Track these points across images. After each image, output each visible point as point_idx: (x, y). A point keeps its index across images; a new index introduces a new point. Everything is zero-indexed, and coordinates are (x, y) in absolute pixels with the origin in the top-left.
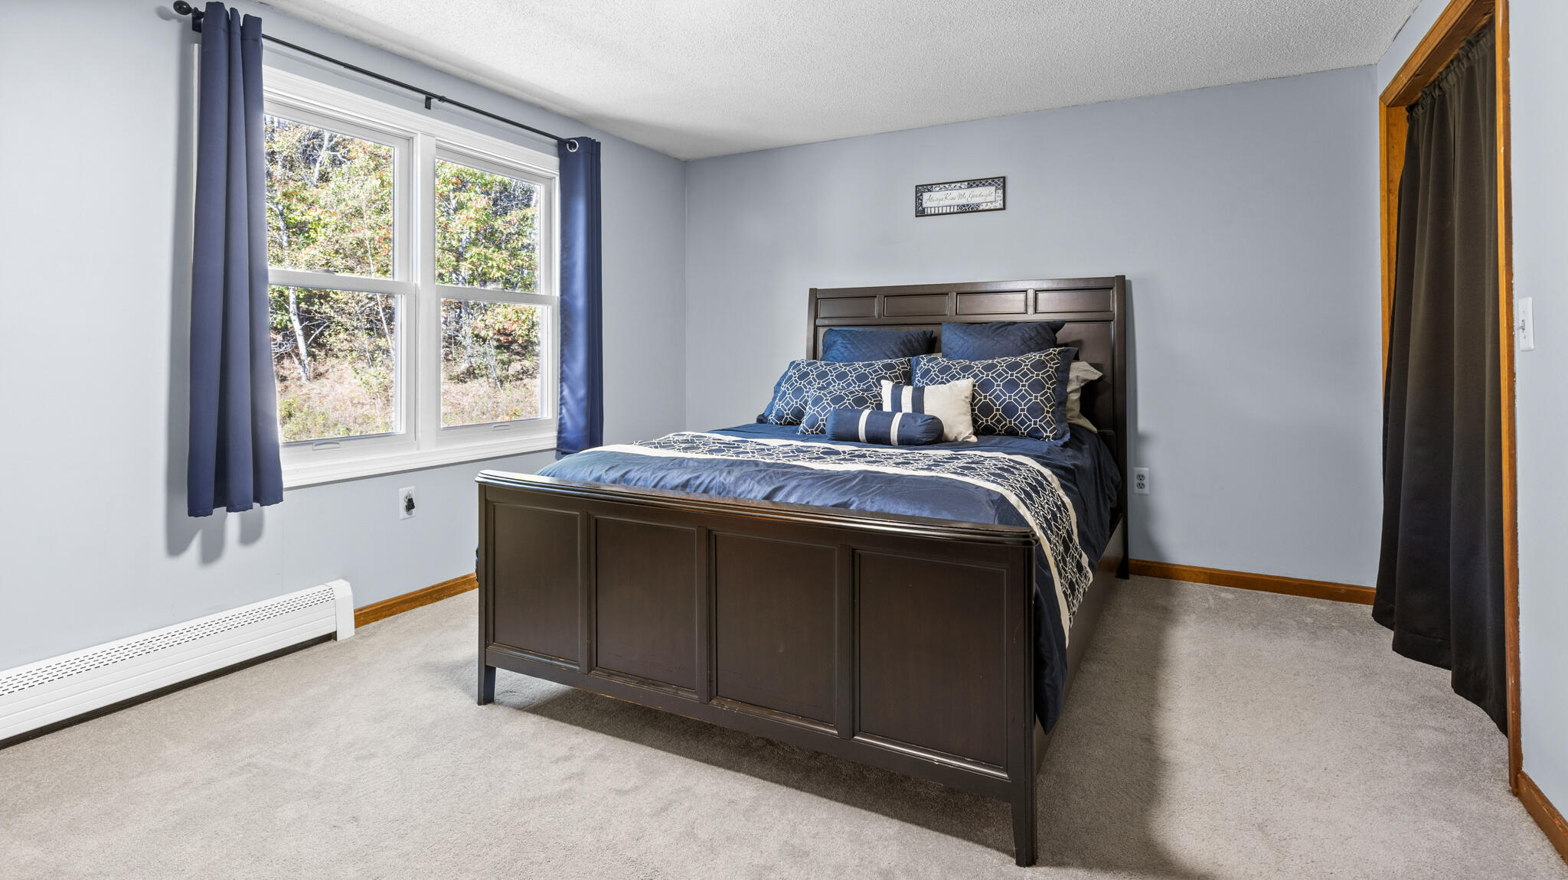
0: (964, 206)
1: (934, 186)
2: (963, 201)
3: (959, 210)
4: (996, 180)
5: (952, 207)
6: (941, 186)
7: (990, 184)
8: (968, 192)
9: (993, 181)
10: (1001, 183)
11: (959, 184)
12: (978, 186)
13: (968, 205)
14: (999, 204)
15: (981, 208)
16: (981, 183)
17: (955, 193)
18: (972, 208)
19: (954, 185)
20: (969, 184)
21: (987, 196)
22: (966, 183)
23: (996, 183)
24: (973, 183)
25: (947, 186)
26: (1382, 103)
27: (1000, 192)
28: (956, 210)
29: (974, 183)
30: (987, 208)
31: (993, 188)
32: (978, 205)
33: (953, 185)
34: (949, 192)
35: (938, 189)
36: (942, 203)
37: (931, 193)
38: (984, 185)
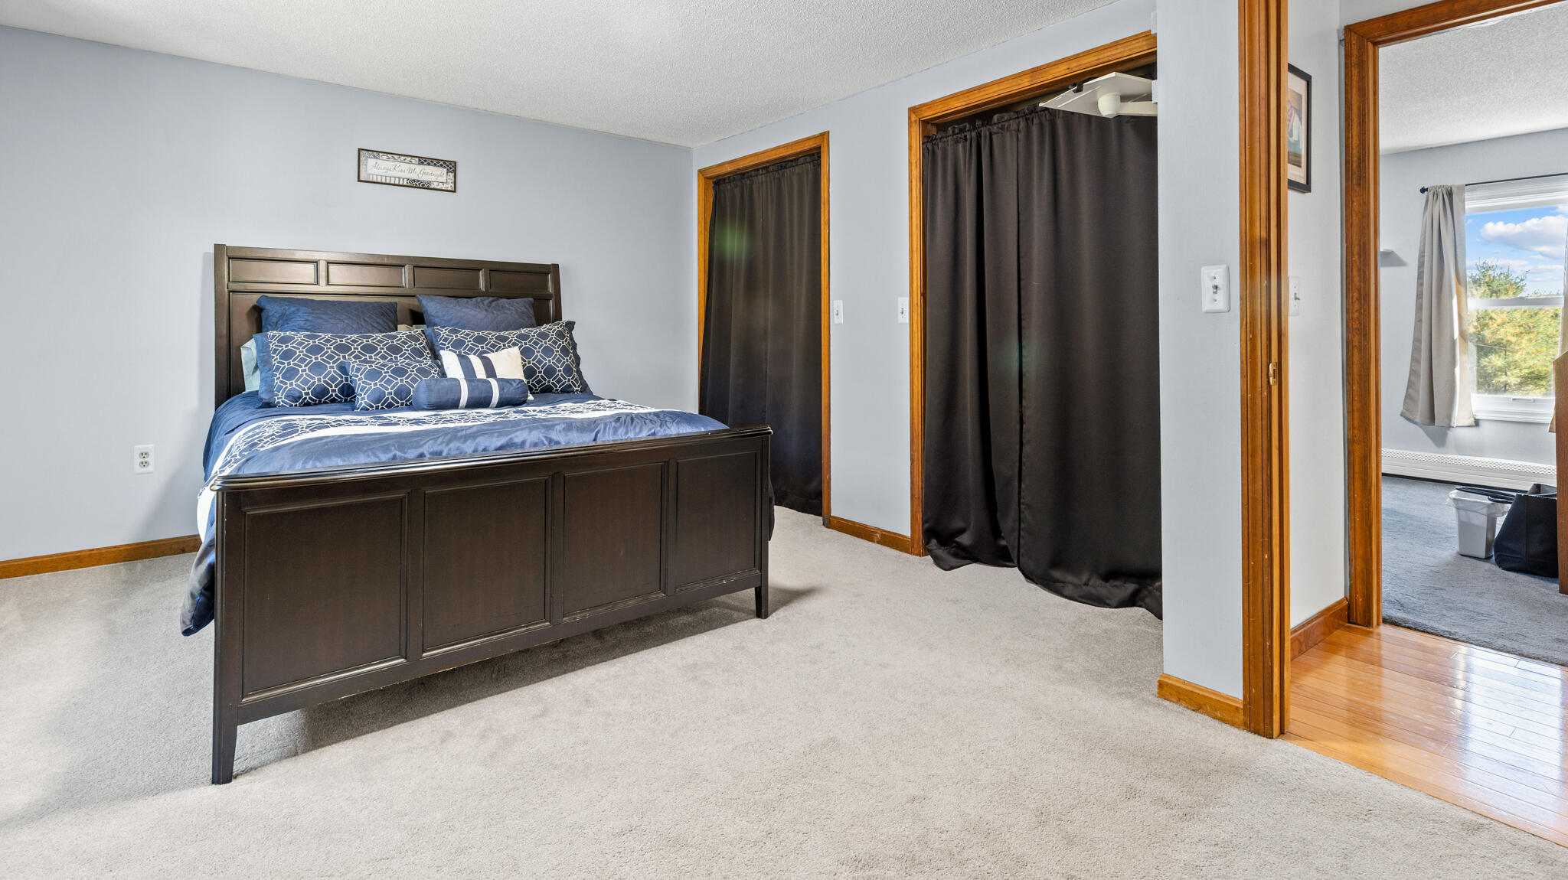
0: (414, 181)
1: (381, 154)
2: (414, 176)
3: (409, 184)
4: (448, 163)
5: (397, 179)
6: (390, 156)
7: (441, 165)
8: (420, 168)
9: (445, 163)
10: (451, 166)
11: (409, 159)
12: (429, 164)
13: (418, 181)
14: (450, 186)
15: (432, 186)
16: (432, 162)
17: (405, 166)
18: (423, 185)
19: (405, 158)
20: (420, 160)
21: (436, 175)
22: (417, 159)
23: (448, 166)
24: (423, 161)
25: (395, 156)
26: (701, 175)
27: (452, 175)
28: (405, 183)
29: (425, 161)
30: (438, 187)
31: (445, 171)
32: (429, 183)
33: (402, 158)
34: (398, 164)
35: (385, 158)
36: (390, 173)
37: (378, 161)
38: (435, 165)
